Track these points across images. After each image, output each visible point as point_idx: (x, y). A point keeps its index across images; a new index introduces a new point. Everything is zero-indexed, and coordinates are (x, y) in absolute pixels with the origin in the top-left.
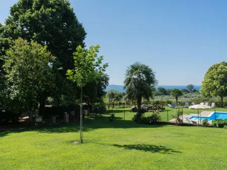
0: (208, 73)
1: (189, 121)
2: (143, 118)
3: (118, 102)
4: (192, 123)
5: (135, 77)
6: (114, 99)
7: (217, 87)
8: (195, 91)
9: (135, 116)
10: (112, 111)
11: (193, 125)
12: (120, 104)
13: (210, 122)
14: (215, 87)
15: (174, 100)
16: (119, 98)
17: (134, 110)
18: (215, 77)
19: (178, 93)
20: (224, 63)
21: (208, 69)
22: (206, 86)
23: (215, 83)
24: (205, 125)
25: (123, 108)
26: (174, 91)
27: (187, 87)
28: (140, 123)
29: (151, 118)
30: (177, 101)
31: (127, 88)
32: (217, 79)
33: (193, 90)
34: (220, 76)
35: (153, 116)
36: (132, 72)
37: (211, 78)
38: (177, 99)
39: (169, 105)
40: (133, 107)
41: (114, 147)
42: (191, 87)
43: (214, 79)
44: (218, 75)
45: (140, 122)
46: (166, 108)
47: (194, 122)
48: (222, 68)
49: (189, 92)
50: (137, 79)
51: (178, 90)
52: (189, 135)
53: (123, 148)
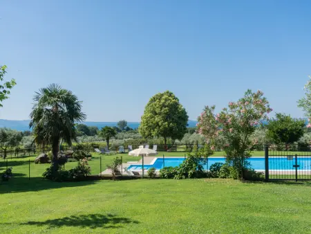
0: (148, 105)
1: (128, 172)
2: (62, 172)
3: (14, 148)
4: (133, 175)
5: (50, 107)
6: (5, 143)
7: (160, 124)
8: (128, 129)
9: (48, 169)
10: (6, 164)
11: (136, 177)
12: (18, 151)
13: (158, 172)
14: (157, 124)
15: (104, 143)
16: (15, 141)
17: (43, 160)
18: (158, 111)
19: (110, 132)
20: (168, 92)
21: (150, 100)
22: (147, 122)
23: (157, 119)
24: (152, 176)
25: (24, 157)
26: (104, 130)
27: (118, 124)
28: (58, 181)
29: (76, 171)
30: (108, 144)
31: (35, 125)
32: (160, 114)
33: (125, 128)
34: (164, 109)
35: (79, 168)
36: (45, 100)
37: (152, 112)
38: (108, 142)
39: (97, 150)
40: (42, 155)
41: (29, 226)
42: (123, 124)
43: (156, 114)
44: (161, 109)
45: (56, 179)
46: (93, 155)
47: (136, 173)
48: (166, 100)
49: (120, 131)
50: (52, 110)
51: (110, 128)
52: (137, 193)
53: (47, 226)
